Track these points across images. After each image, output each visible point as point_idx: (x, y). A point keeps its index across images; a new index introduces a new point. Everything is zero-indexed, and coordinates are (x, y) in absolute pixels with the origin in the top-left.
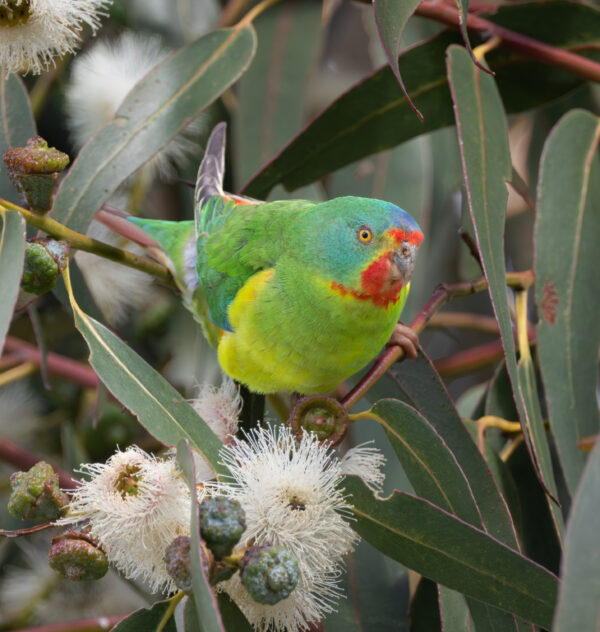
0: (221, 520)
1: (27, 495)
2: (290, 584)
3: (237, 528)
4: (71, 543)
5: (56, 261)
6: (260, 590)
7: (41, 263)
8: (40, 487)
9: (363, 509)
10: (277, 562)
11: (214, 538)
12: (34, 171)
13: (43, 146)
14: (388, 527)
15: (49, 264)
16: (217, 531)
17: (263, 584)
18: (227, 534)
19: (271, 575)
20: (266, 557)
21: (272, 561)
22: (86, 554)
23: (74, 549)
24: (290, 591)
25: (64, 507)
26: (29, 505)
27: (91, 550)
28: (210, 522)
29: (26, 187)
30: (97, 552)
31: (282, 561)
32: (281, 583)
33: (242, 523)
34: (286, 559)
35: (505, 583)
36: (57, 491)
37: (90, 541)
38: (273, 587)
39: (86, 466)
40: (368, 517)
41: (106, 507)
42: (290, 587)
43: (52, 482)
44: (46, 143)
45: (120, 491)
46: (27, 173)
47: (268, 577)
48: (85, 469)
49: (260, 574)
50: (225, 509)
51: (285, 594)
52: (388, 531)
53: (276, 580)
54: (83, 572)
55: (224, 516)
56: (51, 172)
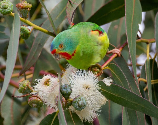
0: (66, 89)
1: (22, 87)
2: (84, 105)
3: (70, 91)
4: (33, 98)
5: (29, 30)
6: (77, 107)
7: (25, 31)
8: (26, 85)
9: (104, 89)
10: (81, 100)
11: (64, 93)
12: (23, 8)
13: (25, 2)
14: (110, 93)
15: (28, 31)
16: (65, 92)
17: (77, 105)
18: (67, 92)
19: (79, 103)
20: (78, 99)
21: (79, 99)
22: (37, 100)
23: (34, 99)
24: (84, 107)
25: (32, 90)
26: (23, 89)
27: (38, 99)
28: (63, 90)
29: (22, 12)
30: (40, 100)
31: (82, 100)
32: (82, 105)
33: (71, 90)
34: (83, 99)
35: (138, 104)
36: (30, 86)
37: (38, 97)
38: (80, 106)
39: (37, 80)
40: (105, 91)
41: (42, 89)
42: (84, 106)
43: (29, 84)
44: (26, 2)
45: (45, 85)
46: (21, 9)
47: (79, 104)
48: (37, 81)
49: (76, 103)
50: (67, 86)
51: (83, 108)
52: (110, 94)
53: (81, 104)
54: (37, 105)
55: (67, 88)
56: (27, 8)
